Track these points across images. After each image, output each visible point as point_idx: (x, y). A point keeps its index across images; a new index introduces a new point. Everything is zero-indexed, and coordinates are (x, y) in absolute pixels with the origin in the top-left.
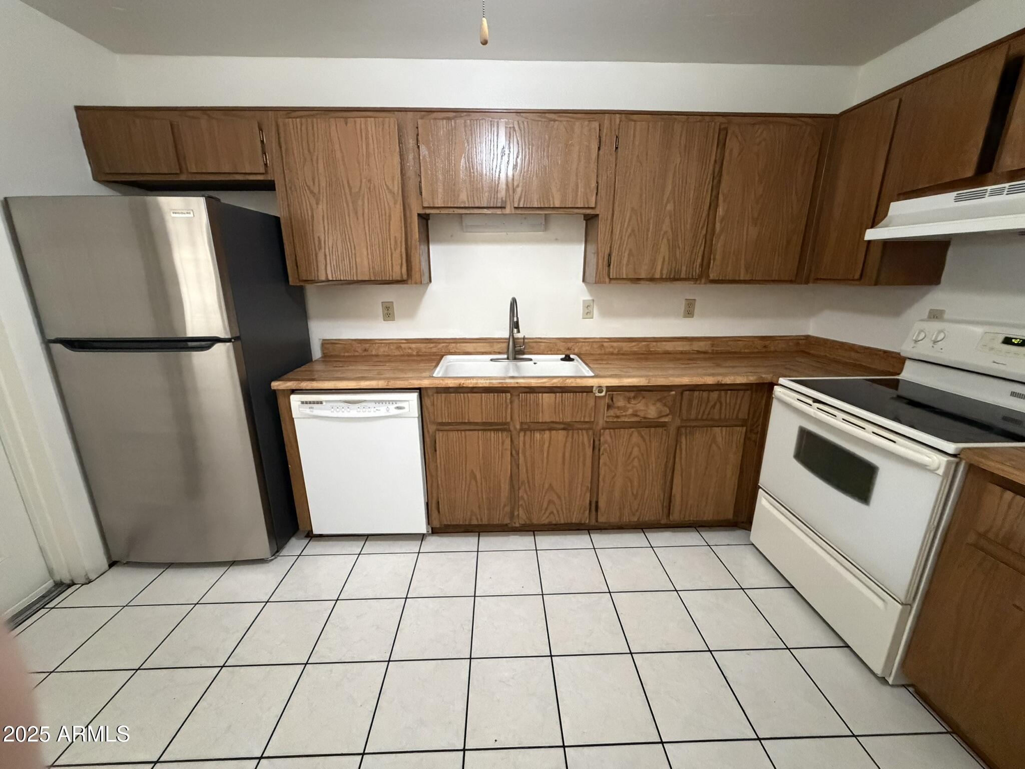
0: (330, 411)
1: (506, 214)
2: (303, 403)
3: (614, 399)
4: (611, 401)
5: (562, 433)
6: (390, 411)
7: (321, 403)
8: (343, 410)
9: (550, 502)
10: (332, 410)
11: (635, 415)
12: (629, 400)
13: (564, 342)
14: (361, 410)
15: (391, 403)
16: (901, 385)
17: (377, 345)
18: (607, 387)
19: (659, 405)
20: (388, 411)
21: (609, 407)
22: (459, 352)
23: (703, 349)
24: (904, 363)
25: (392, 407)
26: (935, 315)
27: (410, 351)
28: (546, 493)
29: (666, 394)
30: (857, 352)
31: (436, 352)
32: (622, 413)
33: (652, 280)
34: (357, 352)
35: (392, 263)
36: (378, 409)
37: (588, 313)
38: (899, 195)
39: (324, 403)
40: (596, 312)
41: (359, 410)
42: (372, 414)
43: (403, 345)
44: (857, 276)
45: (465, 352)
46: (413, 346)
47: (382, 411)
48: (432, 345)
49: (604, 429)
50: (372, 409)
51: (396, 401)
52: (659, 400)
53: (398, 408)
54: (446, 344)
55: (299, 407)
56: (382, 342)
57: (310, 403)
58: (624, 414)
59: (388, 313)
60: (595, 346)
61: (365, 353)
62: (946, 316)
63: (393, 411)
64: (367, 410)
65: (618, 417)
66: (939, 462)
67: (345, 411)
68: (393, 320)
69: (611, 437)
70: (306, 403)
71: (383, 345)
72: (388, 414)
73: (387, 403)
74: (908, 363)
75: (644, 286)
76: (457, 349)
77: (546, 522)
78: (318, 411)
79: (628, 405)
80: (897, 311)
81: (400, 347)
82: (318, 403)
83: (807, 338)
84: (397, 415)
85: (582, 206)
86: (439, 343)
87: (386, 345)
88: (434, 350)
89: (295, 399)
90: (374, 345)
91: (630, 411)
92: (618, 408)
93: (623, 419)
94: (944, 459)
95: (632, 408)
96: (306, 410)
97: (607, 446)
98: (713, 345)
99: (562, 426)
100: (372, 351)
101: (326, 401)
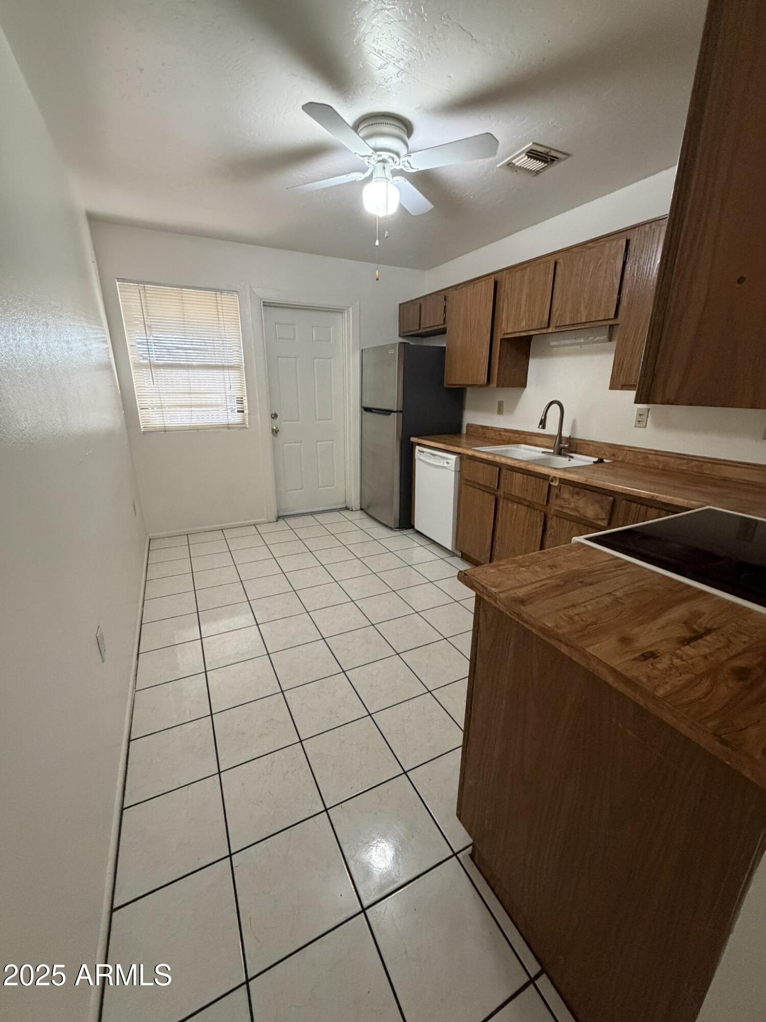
3: (561, 491)
4: (559, 492)
5: (524, 508)
6: (444, 464)
7: (423, 452)
10: (427, 457)
11: (575, 509)
13: (610, 447)
14: (435, 460)
18: (560, 479)
19: (596, 506)
29: (604, 497)
32: (566, 504)
36: (441, 461)
37: (640, 422)
48: (517, 435)
50: (439, 461)
51: (447, 458)
52: (598, 502)
55: (418, 452)
58: (567, 506)
64: (437, 461)
65: (562, 507)
67: (431, 459)
69: (557, 524)
73: (444, 458)
78: (422, 457)
79: (571, 499)
89: (418, 448)
92: (564, 500)
95: (574, 502)
97: (553, 531)
99: (527, 504)
101: (426, 452)
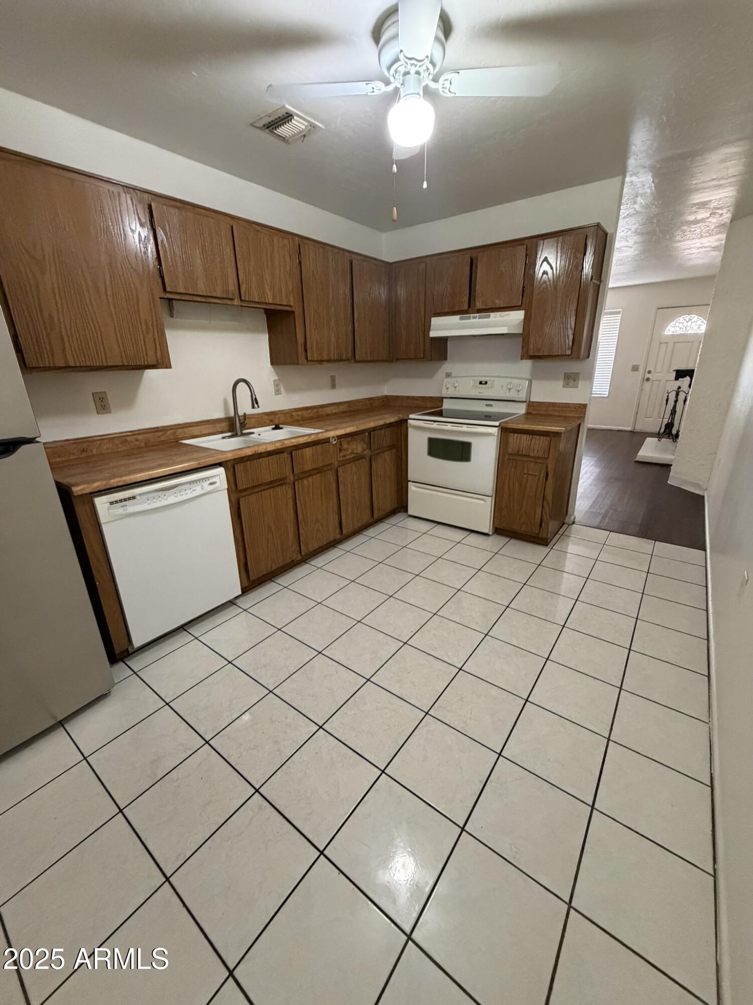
0: (146, 504)
1: (234, 305)
2: (112, 503)
3: (342, 444)
4: (340, 446)
5: (318, 476)
6: (204, 488)
7: (134, 498)
8: (160, 499)
9: (318, 530)
10: (149, 501)
11: (353, 453)
12: (348, 443)
14: (178, 495)
15: (204, 480)
16: (444, 412)
17: (98, 442)
18: (338, 436)
20: (203, 489)
21: (340, 450)
22: (187, 437)
23: (344, 410)
24: (442, 401)
25: (206, 484)
26: (448, 375)
27: (138, 443)
28: (315, 524)
29: (364, 435)
30: (416, 400)
31: (165, 440)
33: (329, 361)
34: (73, 454)
35: (146, 348)
36: (194, 489)
37: (277, 390)
38: (434, 314)
39: (138, 497)
40: (282, 390)
41: (176, 494)
42: (189, 495)
43: (128, 438)
44: (422, 356)
45: (192, 436)
46: (140, 437)
47: (198, 490)
48: (160, 434)
49: (339, 467)
50: (188, 491)
51: (208, 478)
53: (211, 484)
54: (173, 431)
55: (108, 510)
56: (103, 439)
57: (121, 501)
58: (347, 453)
59: (102, 405)
60: (288, 416)
61: (84, 455)
62: (453, 375)
63: (207, 488)
64: (184, 493)
65: (344, 456)
66: (495, 430)
67: (163, 500)
68: (110, 412)
69: (343, 471)
70: (116, 502)
71: (105, 441)
72: (203, 492)
73: (201, 481)
74: (445, 400)
75: (325, 365)
76: (185, 433)
77: (317, 547)
78: (132, 507)
79: (349, 447)
80: (430, 375)
81: (126, 440)
82: (129, 499)
83: (386, 397)
84: (211, 491)
85: (286, 304)
86: (167, 430)
87: (110, 441)
88: (163, 438)
89: (101, 503)
90: (95, 443)
91: (350, 451)
92: (344, 450)
93: (348, 457)
94: (497, 429)
96: (118, 510)
97: (342, 478)
98: (349, 406)
99: (317, 471)
100: (92, 451)
101: (140, 495)
